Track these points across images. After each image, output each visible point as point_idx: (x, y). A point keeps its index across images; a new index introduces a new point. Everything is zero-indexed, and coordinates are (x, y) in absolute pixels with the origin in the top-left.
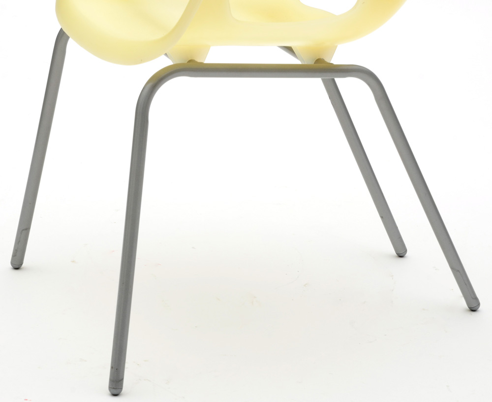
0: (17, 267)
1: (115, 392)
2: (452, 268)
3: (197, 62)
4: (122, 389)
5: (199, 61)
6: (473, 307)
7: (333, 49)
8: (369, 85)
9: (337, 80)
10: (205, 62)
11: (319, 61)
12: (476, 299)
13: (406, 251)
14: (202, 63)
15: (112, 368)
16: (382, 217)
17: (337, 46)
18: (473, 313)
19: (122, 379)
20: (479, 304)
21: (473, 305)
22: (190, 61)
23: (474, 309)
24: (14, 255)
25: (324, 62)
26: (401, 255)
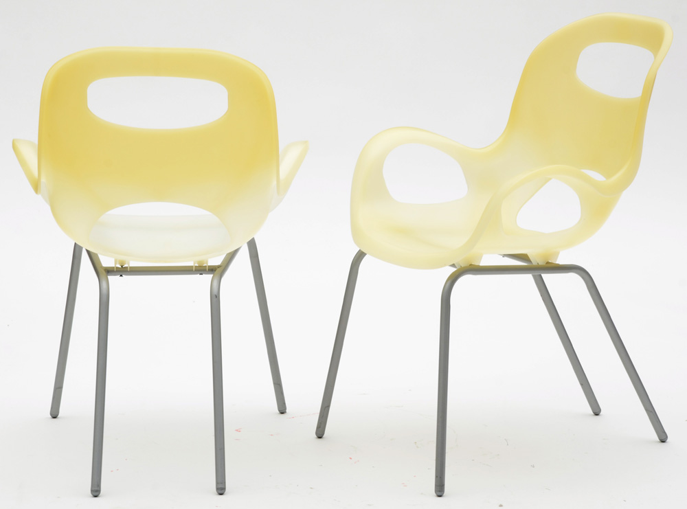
0: (320, 436)
1: (440, 494)
2: (646, 410)
3: (475, 265)
4: (444, 491)
5: (477, 264)
6: (663, 440)
8: (583, 278)
9: (543, 275)
10: (481, 265)
11: (548, 263)
12: (665, 433)
13: (600, 410)
17: (558, 253)
18: (663, 443)
20: (667, 436)
21: (663, 438)
22: (471, 265)
25: (552, 263)
26: (597, 415)
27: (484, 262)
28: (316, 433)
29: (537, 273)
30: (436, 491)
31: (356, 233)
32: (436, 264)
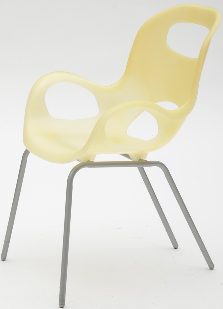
0: (4, 259)
1: (62, 306)
2: (201, 250)
3: (91, 161)
4: (64, 304)
5: (92, 161)
6: (211, 268)
7: (146, 154)
8: (162, 169)
10: (94, 161)
11: (140, 160)
12: (213, 264)
13: (178, 246)
14: (93, 162)
15: (60, 295)
16: (167, 230)
17: (147, 154)
18: (211, 270)
19: (65, 300)
20: (214, 266)
22: (88, 161)
23: (212, 268)
24: (2, 254)
25: (143, 160)
26: (176, 248)
27: (97, 159)
28: (1, 258)
29: (141, 166)
30: (59, 304)
31: (26, 139)
32: (67, 160)
